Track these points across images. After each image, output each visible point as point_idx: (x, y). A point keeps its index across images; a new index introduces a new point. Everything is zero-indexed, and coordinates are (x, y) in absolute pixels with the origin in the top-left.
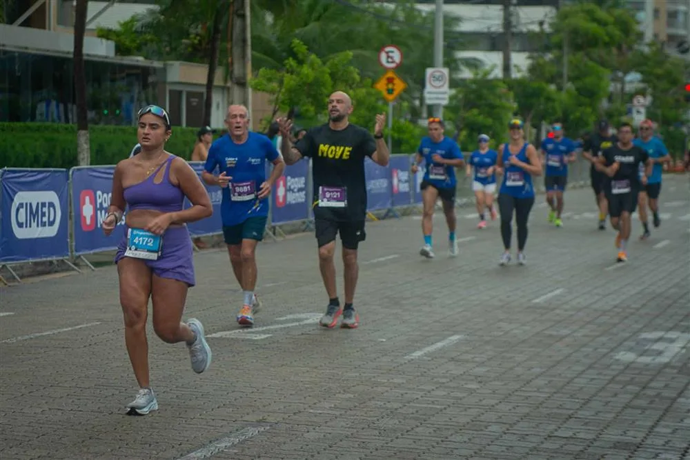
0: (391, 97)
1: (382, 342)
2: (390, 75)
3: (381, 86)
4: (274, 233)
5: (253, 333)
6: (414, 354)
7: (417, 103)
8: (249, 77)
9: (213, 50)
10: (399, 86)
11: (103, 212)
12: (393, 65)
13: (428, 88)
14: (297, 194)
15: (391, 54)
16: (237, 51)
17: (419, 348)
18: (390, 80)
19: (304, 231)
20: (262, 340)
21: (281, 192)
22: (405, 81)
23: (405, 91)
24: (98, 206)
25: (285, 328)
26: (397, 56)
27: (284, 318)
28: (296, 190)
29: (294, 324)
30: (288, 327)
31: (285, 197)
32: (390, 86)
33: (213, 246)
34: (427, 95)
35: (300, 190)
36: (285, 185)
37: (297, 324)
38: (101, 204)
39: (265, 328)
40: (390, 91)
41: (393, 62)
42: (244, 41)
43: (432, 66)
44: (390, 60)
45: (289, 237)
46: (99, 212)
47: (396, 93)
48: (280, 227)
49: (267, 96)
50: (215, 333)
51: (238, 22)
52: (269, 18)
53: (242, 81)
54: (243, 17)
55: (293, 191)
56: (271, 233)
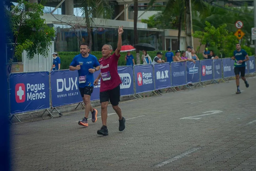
0: (240, 38)
1: (239, 119)
2: (239, 30)
3: (236, 35)
4: (202, 85)
5: (195, 117)
6: (249, 123)
7: (249, 40)
8: (192, 33)
9: (180, 25)
10: (242, 34)
11: (145, 79)
12: (240, 27)
13: (253, 34)
14: (209, 71)
15: (239, 24)
16: (187, 25)
17: (251, 121)
18: (239, 32)
19: (212, 83)
20: (198, 119)
21: (204, 71)
22: (244, 32)
23: (245, 36)
24: (143, 78)
25: (206, 116)
26: (241, 24)
27: (205, 112)
28: (209, 70)
29: (209, 114)
30: (207, 115)
31: (205, 72)
32: (239, 34)
33: (182, 89)
34: (252, 37)
35: (210, 70)
36: (205, 68)
37: (210, 114)
38: (144, 77)
39: (199, 116)
40: (239, 36)
41: (240, 26)
42: (190, 21)
43: (253, 27)
44: (239, 26)
45: (207, 86)
46: (143, 79)
47: (241, 36)
48: (204, 82)
49: (198, 39)
50: (183, 118)
51: (188, 15)
52: (198, 14)
53: (190, 35)
54: (189, 13)
55: (208, 70)
56: (201, 84)
